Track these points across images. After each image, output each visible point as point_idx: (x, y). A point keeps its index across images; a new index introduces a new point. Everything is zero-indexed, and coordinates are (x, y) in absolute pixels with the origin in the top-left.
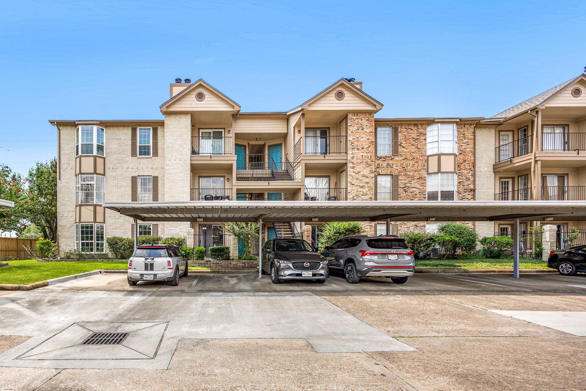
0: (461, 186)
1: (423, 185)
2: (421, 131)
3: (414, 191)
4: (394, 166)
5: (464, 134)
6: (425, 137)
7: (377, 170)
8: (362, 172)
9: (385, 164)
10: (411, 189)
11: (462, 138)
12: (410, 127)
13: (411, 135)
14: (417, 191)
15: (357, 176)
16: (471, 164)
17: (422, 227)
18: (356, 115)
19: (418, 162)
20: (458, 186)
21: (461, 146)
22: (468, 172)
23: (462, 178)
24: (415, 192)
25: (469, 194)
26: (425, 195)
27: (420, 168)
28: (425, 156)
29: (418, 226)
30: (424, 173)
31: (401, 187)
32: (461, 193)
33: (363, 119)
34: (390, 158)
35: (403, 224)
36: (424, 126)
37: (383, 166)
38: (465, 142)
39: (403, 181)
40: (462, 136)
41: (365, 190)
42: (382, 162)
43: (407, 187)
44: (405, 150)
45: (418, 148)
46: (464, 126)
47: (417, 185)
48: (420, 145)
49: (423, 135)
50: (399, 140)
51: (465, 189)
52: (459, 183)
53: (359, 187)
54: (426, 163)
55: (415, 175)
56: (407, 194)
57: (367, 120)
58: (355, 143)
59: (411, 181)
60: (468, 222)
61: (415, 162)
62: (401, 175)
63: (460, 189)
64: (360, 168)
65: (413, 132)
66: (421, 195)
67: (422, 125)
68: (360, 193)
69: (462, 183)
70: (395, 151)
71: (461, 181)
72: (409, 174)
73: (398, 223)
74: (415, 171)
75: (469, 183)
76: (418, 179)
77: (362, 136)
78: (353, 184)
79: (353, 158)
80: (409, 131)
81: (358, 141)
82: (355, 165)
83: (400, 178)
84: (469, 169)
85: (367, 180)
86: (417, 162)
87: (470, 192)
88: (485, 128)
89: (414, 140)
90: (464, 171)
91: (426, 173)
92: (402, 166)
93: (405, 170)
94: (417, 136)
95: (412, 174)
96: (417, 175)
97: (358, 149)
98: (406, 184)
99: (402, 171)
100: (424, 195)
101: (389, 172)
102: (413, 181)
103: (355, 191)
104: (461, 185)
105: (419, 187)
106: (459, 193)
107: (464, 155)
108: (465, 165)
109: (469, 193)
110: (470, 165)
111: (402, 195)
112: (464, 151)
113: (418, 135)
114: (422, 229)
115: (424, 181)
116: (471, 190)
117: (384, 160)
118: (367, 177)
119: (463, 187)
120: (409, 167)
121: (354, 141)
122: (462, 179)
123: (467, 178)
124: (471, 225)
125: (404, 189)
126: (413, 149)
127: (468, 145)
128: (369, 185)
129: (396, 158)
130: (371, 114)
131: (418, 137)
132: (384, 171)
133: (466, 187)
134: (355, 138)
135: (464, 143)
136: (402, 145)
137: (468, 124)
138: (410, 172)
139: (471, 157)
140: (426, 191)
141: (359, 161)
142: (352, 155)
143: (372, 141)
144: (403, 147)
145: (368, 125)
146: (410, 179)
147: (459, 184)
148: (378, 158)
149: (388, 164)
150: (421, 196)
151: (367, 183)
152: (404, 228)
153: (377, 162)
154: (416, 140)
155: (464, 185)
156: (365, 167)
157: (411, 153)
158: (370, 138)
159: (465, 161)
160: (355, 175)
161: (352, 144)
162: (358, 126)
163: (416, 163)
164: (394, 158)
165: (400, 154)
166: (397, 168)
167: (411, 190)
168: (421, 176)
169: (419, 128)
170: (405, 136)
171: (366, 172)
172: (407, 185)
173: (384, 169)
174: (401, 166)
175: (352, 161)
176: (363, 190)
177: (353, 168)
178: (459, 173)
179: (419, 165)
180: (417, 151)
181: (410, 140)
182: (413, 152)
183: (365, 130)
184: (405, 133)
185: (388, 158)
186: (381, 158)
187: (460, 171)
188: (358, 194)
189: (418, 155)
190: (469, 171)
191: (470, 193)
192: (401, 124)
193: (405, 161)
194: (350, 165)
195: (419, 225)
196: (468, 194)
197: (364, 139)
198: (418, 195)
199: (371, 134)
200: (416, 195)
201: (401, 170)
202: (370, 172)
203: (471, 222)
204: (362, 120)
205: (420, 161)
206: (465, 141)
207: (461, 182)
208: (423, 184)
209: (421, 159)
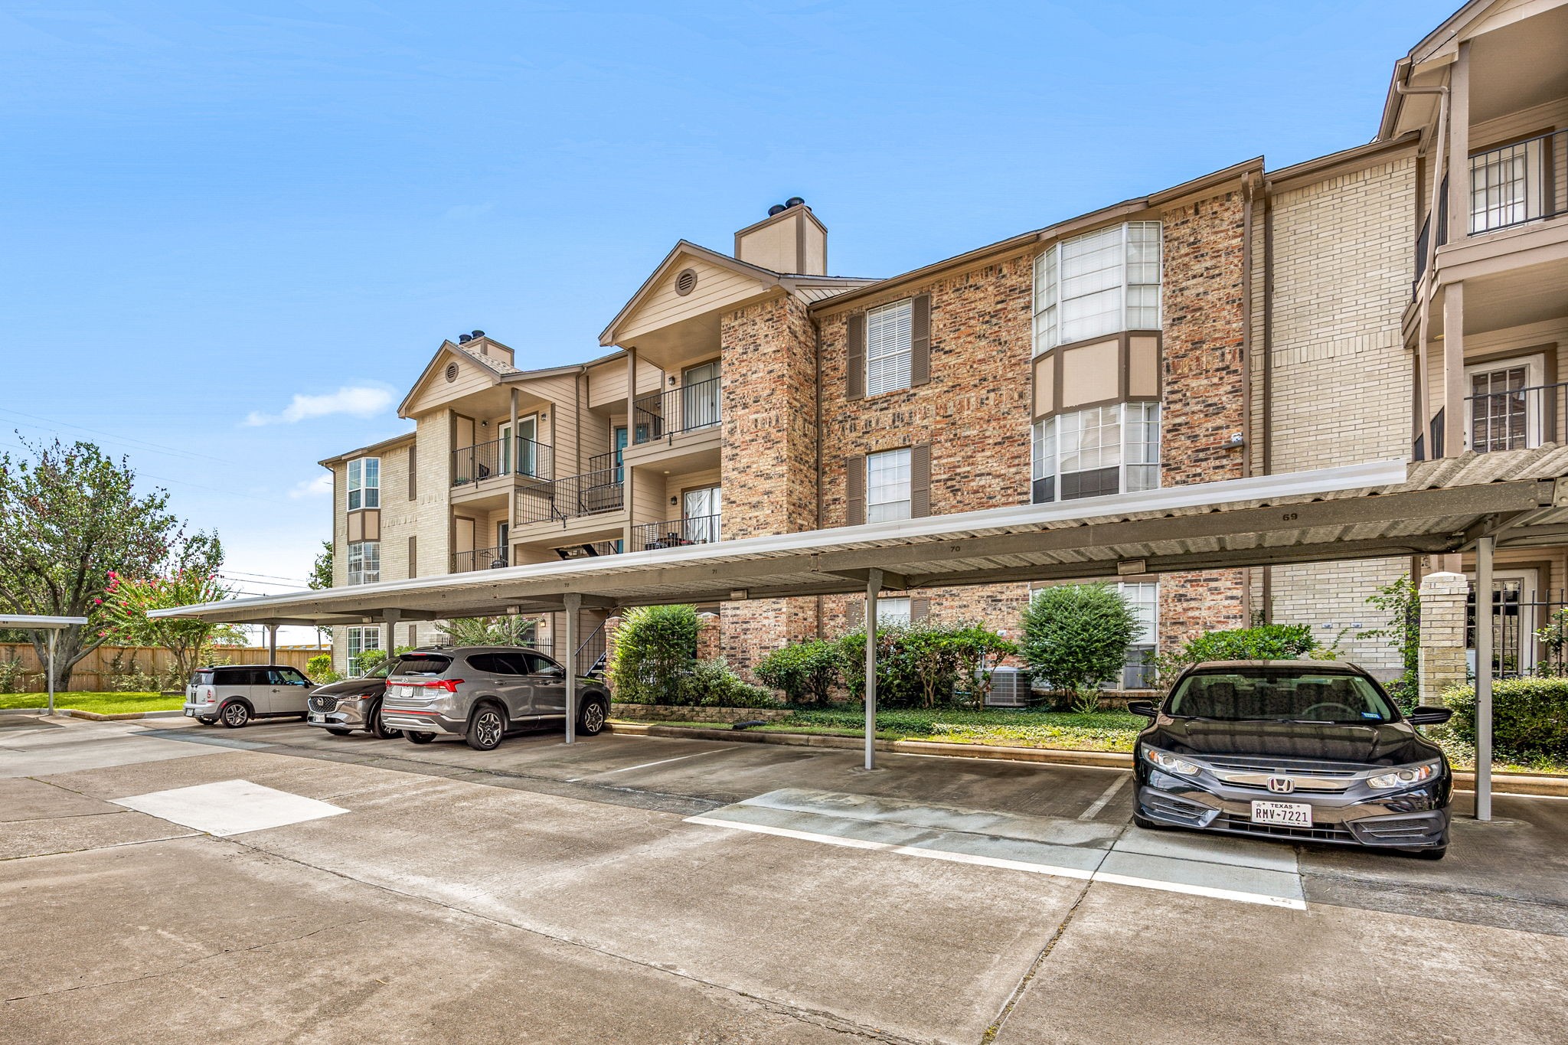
0: (1183, 441)
1: (1016, 461)
2: (1014, 282)
3: (983, 487)
4: (917, 420)
5: (1194, 243)
6: (1027, 299)
7: (862, 441)
8: (755, 466)
9: (887, 418)
10: (973, 480)
11: (1187, 259)
12: (971, 282)
13: (973, 305)
14: (997, 485)
15: (743, 478)
16: (1227, 350)
17: (1014, 604)
18: (739, 315)
19: (999, 389)
20: (1166, 441)
21: (1181, 290)
22: (1216, 380)
23: (1187, 409)
24: (988, 490)
25: (1222, 467)
26: (1026, 493)
27: (1004, 408)
28: (1026, 363)
29: (1000, 601)
30: (1021, 423)
31: (937, 481)
32: (1179, 468)
33: (757, 320)
34: (904, 397)
35: (947, 596)
36: (1023, 263)
37: (881, 426)
38: (1199, 271)
39: (944, 461)
40: (1184, 250)
41: (761, 514)
42: (878, 413)
43: (958, 478)
44: (952, 360)
45: (1000, 344)
46: (1197, 212)
47: (995, 466)
48: (1009, 332)
49: (1020, 292)
50: (934, 332)
51: (1197, 451)
52: (1169, 431)
53: (747, 507)
54: (1029, 387)
55: (987, 434)
56: (958, 498)
57: (768, 320)
58: (738, 391)
59: (971, 457)
60: (1215, 573)
61: (988, 392)
62: (939, 442)
63: (1173, 453)
64: (750, 456)
65: (982, 295)
66: (1009, 495)
67: (1015, 261)
68: (750, 523)
69: (1184, 430)
70: (921, 373)
71: (1178, 420)
72: (968, 433)
73: (930, 592)
74: (989, 421)
75: (1220, 421)
76: (1000, 443)
77: (754, 369)
78: (734, 502)
79: (732, 432)
80: (970, 294)
81: (745, 383)
82: (737, 451)
83: (936, 452)
84: (1218, 370)
85: (768, 485)
86: (993, 390)
87: (1224, 457)
88: (1332, 179)
89: (987, 318)
90: (1194, 383)
91: (1030, 418)
92: (942, 412)
93: (953, 424)
94: (998, 303)
95: (975, 432)
96: (993, 432)
97: (745, 406)
98: (955, 467)
99: (942, 429)
100: (1019, 494)
101: (901, 441)
102: (980, 454)
103: (738, 520)
104: (1183, 438)
105: (1003, 472)
106: (1168, 470)
107: (1194, 320)
108: (1198, 359)
109: (1217, 463)
110: (1223, 355)
111: (943, 504)
112: (1197, 306)
113: (999, 298)
114: (1014, 609)
115: (1023, 447)
116: (1231, 449)
117: (885, 405)
118: (769, 477)
119: (1188, 443)
120: (966, 413)
121: (736, 387)
122: (1186, 414)
123: (1210, 405)
124: (1229, 584)
125: (949, 483)
126: (981, 349)
127: (1213, 277)
128: (772, 497)
129: (924, 392)
130: (777, 302)
131: (999, 306)
132: (884, 440)
133: (1203, 442)
134: (737, 376)
135: (1194, 277)
136: (942, 345)
137: (1216, 198)
138: (970, 425)
139: (1228, 323)
140: (1029, 480)
141: (748, 438)
142: (729, 426)
143: (780, 373)
144: (946, 353)
145: (771, 332)
146: (969, 451)
147: (1169, 436)
148: (868, 405)
149: (897, 417)
150: (1011, 499)
151: (768, 493)
152: (952, 607)
153: (863, 417)
154: (992, 317)
155: (1196, 436)
156: (761, 449)
157: (975, 366)
158: (776, 366)
159: (1197, 344)
160: (739, 476)
161: (731, 397)
162: (744, 342)
163: (992, 395)
164: (915, 395)
165: (936, 375)
166: (925, 422)
167: (972, 484)
168: (1008, 434)
169: (1004, 276)
170: (954, 315)
171: (766, 463)
172: (958, 470)
173: (883, 433)
174: (938, 414)
175: (732, 440)
176: (756, 514)
177: (733, 458)
178: (1173, 392)
179: (1004, 398)
180: (994, 353)
181: (972, 322)
182: (981, 361)
183: (765, 349)
184: (956, 306)
185: (896, 398)
186: (874, 401)
187: (1176, 387)
188: (745, 527)
189: (1000, 364)
190: (1221, 379)
191: (1224, 462)
192: (939, 281)
193: (951, 394)
194: (726, 452)
195: (1004, 597)
196: (1216, 468)
197: (761, 374)
198: (999, 497)
199: (779, 355)
200: (991, 498)
201: (939, 426)
202: (775, 462)
203: (1230, 573)
204: (755, 324)
205: (1005, 383)
206: (1198, 268)
207: (1180, 425)
208: (1019, 457)
209: (1010, 375)
